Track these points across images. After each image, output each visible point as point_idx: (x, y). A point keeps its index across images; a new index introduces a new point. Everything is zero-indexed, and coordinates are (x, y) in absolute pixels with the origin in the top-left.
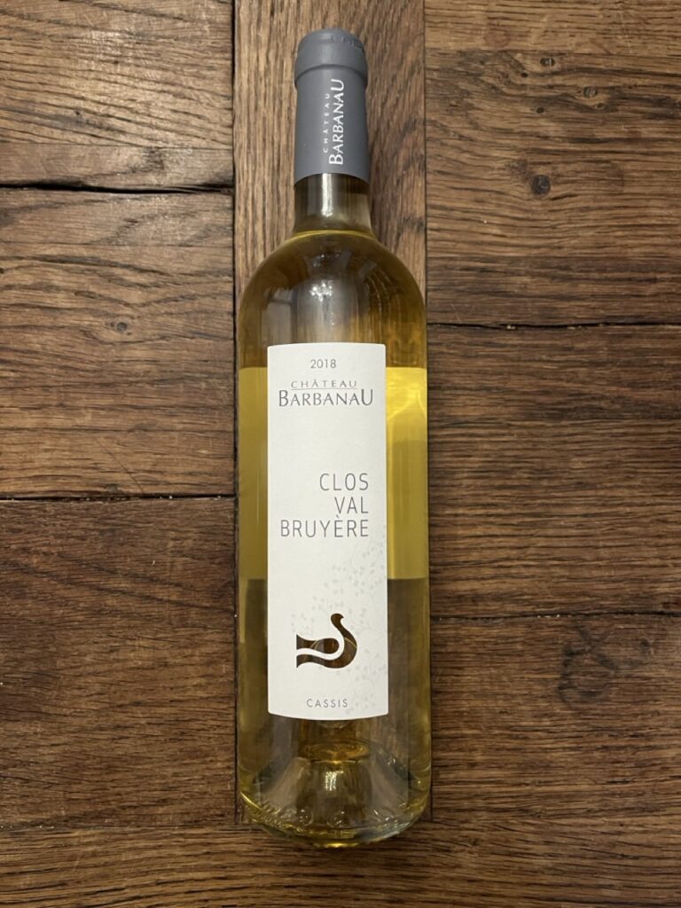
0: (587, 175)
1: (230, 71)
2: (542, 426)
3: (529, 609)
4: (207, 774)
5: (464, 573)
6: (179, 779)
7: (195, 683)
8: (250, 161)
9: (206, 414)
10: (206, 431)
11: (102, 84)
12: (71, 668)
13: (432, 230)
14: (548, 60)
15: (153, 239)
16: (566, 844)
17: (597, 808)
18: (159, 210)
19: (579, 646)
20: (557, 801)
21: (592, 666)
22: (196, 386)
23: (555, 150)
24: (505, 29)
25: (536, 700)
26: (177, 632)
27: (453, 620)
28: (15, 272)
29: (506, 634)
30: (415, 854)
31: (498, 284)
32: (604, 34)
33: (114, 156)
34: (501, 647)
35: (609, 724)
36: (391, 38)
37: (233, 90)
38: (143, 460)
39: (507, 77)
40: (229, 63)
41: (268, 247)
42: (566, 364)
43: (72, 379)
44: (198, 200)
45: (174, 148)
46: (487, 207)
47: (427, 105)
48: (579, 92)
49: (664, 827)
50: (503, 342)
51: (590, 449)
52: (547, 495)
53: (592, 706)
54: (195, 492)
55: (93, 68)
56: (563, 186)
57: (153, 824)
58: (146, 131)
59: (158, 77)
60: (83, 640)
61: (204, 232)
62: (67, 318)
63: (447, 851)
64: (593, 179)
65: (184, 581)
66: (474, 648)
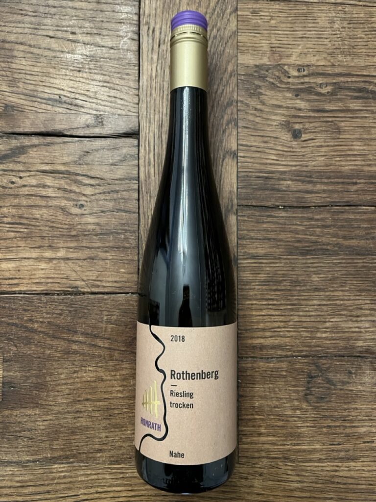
0: (321, 129)
1: (137, 75)
2: (296, 259)
3: (289, 353)
4: (123, 436)
5: (256, 335)
6: (108, 439)
7: (117, 390)
8: (147, 122)
9: (124, 251)
10: (124, 260)
11: (72, 82)
12: (54, 381)
13: (241, 157)
14: (301, 69)
15: (97, 161)
16: (308, 476)
17: (324, 458)
18: (101, 146)
19: (315, 373)
20: (304, 454)
21: (322, 383)
22: (119, 237)
23: (305, 116)
24: (280, 53)
25: (293, 401)
26: (107, 363)
27: (250, 359)
28: (28, 178)
29: (277, 366)
31: (274, 185)
32: (331, 54)
33: (78, 119)
34: (275, 373)
35: (331, 414)
36: (220, 58)
37: (139, 86)
38: (91, 274)
39: (279, 77)
40: (137, 72)
41: (156, 165)
42: (310, 226)
43: (55, 233)
44: (120, 141)
45: (108, 115)
46: (271, 145)
47: (239, 93)
48: (317, 86)
49: (359, 468)
50: (277, 215)
51: (322, 271)
52: (299, 294)
53: (321, 404)
54: (117, 291)
55: (68, 74)
56: (309, 134)
57: (95, 462)
58: (94, 106)
59: (101, 79)
60: (60, 366)
61: (124, 158)
62: (53, 201)
63: (246, 478)
64: (324, 131)
65: (111, 337)
66: (261, 373)
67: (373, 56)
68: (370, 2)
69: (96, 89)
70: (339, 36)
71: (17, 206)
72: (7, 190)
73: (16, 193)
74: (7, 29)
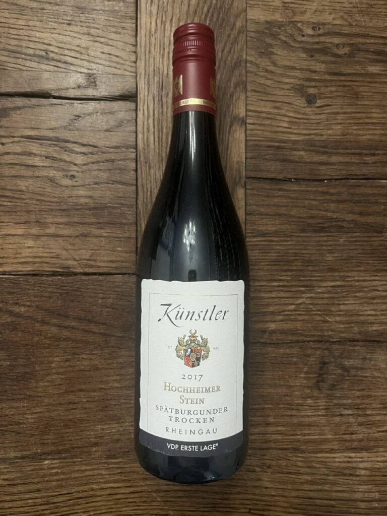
0: (337, 94)
1: (134, 30)
2: (310, 236)
3: (301, 338)
4: (121, 429)
5: (264, 318)
6: (104, 432)
7: (114, 379)
8: (146, 82)
9: (120, 227)
10: (121, 237)
11: (61, 37)
12: (44, 370)
13: (250, 124)
14: (316, 27)
15: (90, 127)
16: (319, 468)
17: (336, 448)
18: (94, 110)
19: (328, 359)
20: (314, 444)
21: (335, 370)
22: (115, 211)
23: (321, 79)
24: (293, 9)
25: (303, 389)
26: (102, 350)
27: (259, 345)
28: (11, 145)
29: (289, 353)
31: (286, 155)
32: (348, 13)
33: (68, 78)
34: (284, 359)
35: (344, 402)
36: (227, 13)
37: (136, 41)
38: (84, 253)
39: (292, 36)
40: (134, 25)
41: (156, 132)
42: (324, 201)
43: (43, 207)
44: (116, 105)
45: (102, 74)
46: (283, 112)
47: (248, 52)
48: (334, 46)
49: (373, 459)
50: (289, 188)
51: (336, 249)
52: (313, 275)
53: (334, 392)
54: (114, 272)
55: (56, 27)
56: (324, 100)
57: (89, 457)
58: (86, 64)
59: (94, 33)
60: (51, 354)
61: (119, 123)
62: (41, 172)
63: (254, 471)
64: (340, 96)
65: (107, 322)
66: (270, 360)
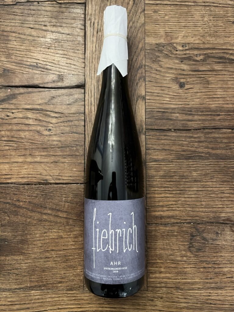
0: (197, 82)
1: (84, 50)
2: (183, 162)
3: (179, 221)
4: (75, 273)
5: (157, 209)
6: (65, 275)
7: (71, 244)
8: (90, 78)
9: (75, 157)
10: (75, 163)
11: (44, 55)
12: (32, 238)
13: (147, 99)
14: (184, 45)
15: (59, 103)
16: (191, 299)
17: (202, 287)
18: (61, 94)
19: (195, 234)
20: (188, 285)
21: (200, 240)
22: (72, 149)
23: (187, 74)
24: (171, 36)
25: (181, 251)
26: (65, 227)
27: (154, 225)
28: (17, 113)
29: (171, 229)
30: (142, 301)
31: (168, 116)
32: (203, 36)
33: (48, 77)
35: (206, 259)
36: (135, 39)
37: (85, 57)
38: (55, 172)
39: (171, 51)
40: (84, 48)
41: (96, 105)
42: (191, 142)
43: (34, 147)
44: (74, 91)
45: (66, 74)
46: (166, 92)
47: (146, 61)
48: (194, 56)
49: (224, 294)
50: (170, 135)
51: (198, 169)
52: (184, 184)
53: (200, 253)
54: (71, 182)
55: (42, 50)
56: (189, 85)
57: (57, 289)
58: (58, 69)
59: (62, 53)
60: (36, 229)
61: (76, 100)
62: (32, 127)
63: (152, 300)
64: (198, 83)
65: (68, 211)
66: (161, 234)
67: (229, 37)
68: (226, 5)
69: (59, 59)
70: (207, 25)
71: (10, 130)
72: (4, 121)
73: (10, 122)
74: (5, 24)
